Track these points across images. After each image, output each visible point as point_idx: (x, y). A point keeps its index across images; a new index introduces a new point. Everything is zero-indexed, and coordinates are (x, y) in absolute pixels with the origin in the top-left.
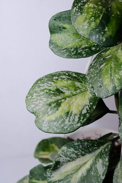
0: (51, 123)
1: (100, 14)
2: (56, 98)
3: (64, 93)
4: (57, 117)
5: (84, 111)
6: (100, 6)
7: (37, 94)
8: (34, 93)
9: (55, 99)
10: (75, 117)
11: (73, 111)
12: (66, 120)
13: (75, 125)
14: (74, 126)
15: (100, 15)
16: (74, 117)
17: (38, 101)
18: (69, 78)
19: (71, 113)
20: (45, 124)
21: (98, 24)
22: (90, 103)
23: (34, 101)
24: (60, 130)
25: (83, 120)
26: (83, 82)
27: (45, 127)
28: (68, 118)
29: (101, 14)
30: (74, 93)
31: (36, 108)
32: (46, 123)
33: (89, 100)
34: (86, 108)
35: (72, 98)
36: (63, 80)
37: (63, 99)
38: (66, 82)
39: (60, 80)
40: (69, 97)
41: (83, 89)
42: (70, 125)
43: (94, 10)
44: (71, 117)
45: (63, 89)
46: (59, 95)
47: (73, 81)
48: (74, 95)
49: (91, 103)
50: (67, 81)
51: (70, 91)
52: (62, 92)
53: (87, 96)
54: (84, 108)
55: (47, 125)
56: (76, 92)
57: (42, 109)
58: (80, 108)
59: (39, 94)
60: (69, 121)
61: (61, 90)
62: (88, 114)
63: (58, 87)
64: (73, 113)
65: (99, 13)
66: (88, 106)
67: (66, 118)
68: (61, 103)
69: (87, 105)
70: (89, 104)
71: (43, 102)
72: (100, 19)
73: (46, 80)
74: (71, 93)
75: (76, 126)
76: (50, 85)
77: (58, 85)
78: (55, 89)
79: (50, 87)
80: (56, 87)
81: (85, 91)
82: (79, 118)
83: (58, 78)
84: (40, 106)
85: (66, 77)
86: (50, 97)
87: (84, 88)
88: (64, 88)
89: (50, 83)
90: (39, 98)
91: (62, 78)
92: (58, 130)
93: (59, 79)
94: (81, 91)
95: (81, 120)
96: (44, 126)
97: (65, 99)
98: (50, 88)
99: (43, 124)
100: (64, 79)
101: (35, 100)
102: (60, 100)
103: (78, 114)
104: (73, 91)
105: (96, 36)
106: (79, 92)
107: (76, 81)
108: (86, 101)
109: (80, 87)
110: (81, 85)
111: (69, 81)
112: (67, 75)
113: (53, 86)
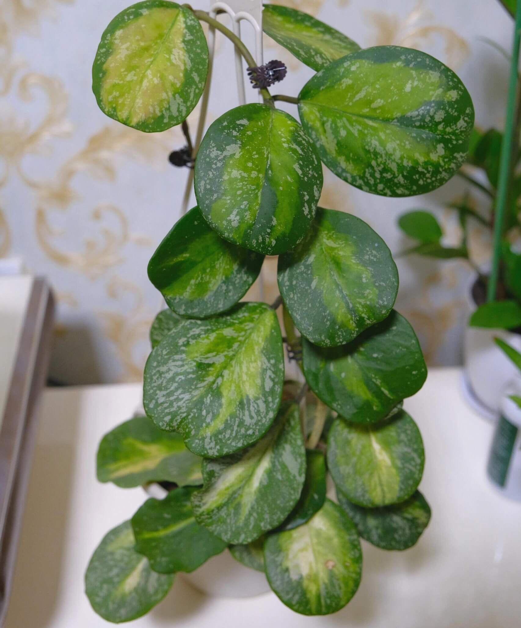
0: (220, 436)
1: (257, 191)
2: (205, 383)
3: (214, 363)
4: (227, 420)
5: (269, 384)
6: (253, 172)
7: (165, 393)
8: (158, 392)
9: (204, 387)
10: (257, 404)
11: (248, 393)
12: (244, 418)
13: (264, 420)
14: (263, 422)
15: (257, 193)
16: (256, 406)
17: (175, 404)
18: (208, 330)
19: (248, 400)
20: (210, 443)
21: (257, 215)
22: (269, 361)
23: (166, 408)
24: (242, 441)
25: (273, 401)
27: (211, 448)
28: (247, 413)
29: (259, 191)
30: (231, 353)
31: (176, 421)
32: (210, 441)
33: (265, 356)
34: (268, 377)
35: (232, 366)
36: (200, 340)
37: (217, 377)
38: (206, 341)
39: (194, 341)
40: (225, 368)
41: (243, 336)
42: (256, 424)
43: (243, 184)
44: (252, 408)
45: (207, 358)
46: (207, 375)
47: (217, 332)
48: (232, 358)
49: (273, 361)
50: (207, 338)
51: (222, 354)
52: (209, 365)
53: (256, 347)
54: (264, 379)
55: (214, 442)
56: (232, 351)
57: (190, 417)
58: (259, 381)
59: (168, 391)
60: (252, 417)
62: (276, 386)
63: (197, 359)
64: (251, 397)
65: (255, 190)
66: (270, 369)
67: (244, 415)
68: (218, 388)
69: (266, 370)
70: (269, 365)
71: (184, 402)
72: (259, 202)
73: (167, 355)
74: (225, 356)
75: (268, 420)
76: (180, 363)
77: (196, 355)
78: (195, 366)
79: (183, 366)
80: (195, 361)
81: (246, 339)
82: (266, 402)
83: (185, 339)
84: (184, 413)
85: (201, 330)
86: (193, 387)
87: (243, 333)
88: (210, 355)
89: (177, 357)
90: (172, 398)
91: (194, 335)
92: (238, 442)
93: (192, 342)
94: (241, 342)
95: (271, 405)
96: (208, 447)
97: (222, 376)
98: (184, 369)
99: (206, 444)
100: (199, 335)
101: (166, 405)
102: (214, 382)
103: (261, 396)
104: (228, 352)
105: (257, 240)
106: (238, 347)
107: (223, 328)
108: (261, 361)
109: (235, 335)
110: (234, 330)
111: (213, 336)
112: (200, 325)
113: (187, 363)
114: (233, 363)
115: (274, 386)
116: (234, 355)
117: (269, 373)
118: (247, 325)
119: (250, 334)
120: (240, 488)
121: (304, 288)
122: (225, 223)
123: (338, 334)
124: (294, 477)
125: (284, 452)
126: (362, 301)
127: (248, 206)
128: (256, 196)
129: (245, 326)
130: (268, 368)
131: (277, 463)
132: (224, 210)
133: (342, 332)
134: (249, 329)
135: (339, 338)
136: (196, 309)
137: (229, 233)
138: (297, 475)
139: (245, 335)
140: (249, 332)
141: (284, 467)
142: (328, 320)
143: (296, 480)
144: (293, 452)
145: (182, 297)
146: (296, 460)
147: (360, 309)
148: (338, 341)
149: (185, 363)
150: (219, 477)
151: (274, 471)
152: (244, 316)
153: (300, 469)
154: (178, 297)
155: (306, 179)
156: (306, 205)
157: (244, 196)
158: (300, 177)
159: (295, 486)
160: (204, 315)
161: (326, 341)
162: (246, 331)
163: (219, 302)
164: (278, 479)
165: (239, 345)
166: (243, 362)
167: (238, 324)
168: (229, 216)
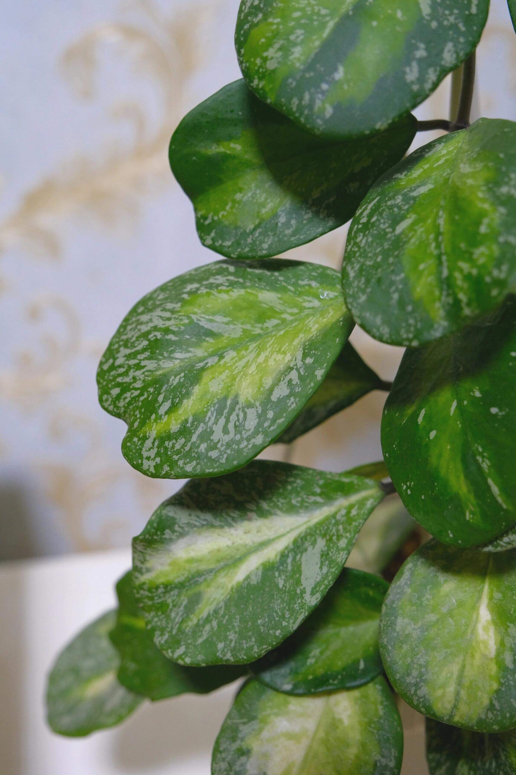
0: (166, 443)
2: (188, 355)
3: (219, 334)
4: (186, 421)
5: (282, 391)
7: (128, 351)
8: (122, 349)
9: (182, 360)
10: (245, 414)
11: (240, 393)
12: (215, 428)
13: (245, 443)
14: (242, 446)
16: (241, 416)
17: (131, 373)
18: (237, 283)
19: (236, 402)
20: (150, 449)
22: (304, 359)
23: (119, 375)
24: (194, 463)
25: (274, 421)
26: (289, 287)
27: (148, 458)
28: (222, 421)
30: (257, 331)
31: (125, 399)
32: (151, 446)
33: (304, 350)
34: (288, 378)
35: (246, 349)
36: (214, 292)
37: (212, 355)
38: (223, 296)
39: (206, 291)
40: (234, 348)
41: (291, 314)
42: (228, 445)
44: (233, 418)
45: (211, 321)
46: (197, 345)
47: (249, 290)
48: (254, 338)
49: (309, 360)
50: (228, 292)
51: (240, 325)
52: (210, 333)
53: (301, 335)
54: (280, 381)
55: (156, 450)
56: (262, 329)
57: (142, 398)
58: (268, 382)
59: (134, 350)
60: (226, 431)
61: (208, 326)
62: (292, 399)
63: (194, 317)
64: (242, 400)
66: (298, 370)
67: (216, 423)
68: (203, 369)
69: (292, 369)
70: (300, 363)
71: (143, 373)
73: (161, 300)
74: (245, 331)
75: (250, 446)
76: (168, 315)
77: (195, 310)
78: (185, 325)
79: (169, 319)
80: (189, 318)
81: (296, 320)
82: (262, 416)
83: (198, 286)
84: (136, 389)
85: (227, 280)
86: (166, 354)
87: (295, 310)
88: (218, 318)
89: (170, 306)
90: (132, 362)
91: (212, 284)
92: (188, 463)
94: (284, 321)
95: (266, 424)
96: (145, 454)
97: (221, 357)
98: (168, 323)
99: (144, 449)
100: (218, 286)
101: (122, 370)
102: (201, 360)
103: (258, 404)
104: (253, 326)
105: (301, 99)
106: (274, 327)
107: (262, 289)
108: (293, 356)
109: (278, 307)
110: (280, 299)
111: (237, 293)
112: (230, 274)
113: (177, 316)
114: (253, 346)
115: (288, 397)
116: (260, 335)
117: (294, 375)
118: (310, 301)
119: (308, 316)
120: (211, 571)
121: (384, 230)
122: (258, 61)
123: (406, 321)
124: (303, 592)
125: (310, 548)
126: (464, 266)
127: (302, 37)
128: (323, 25)
129: (305, 301)
130: (295, 367)
131: (289, 560)
132: (263, 40)
133: (416, 321)
134: (309, 308)
135: (408, 331)
136: (229, 241)
137: (260, 79)
138: (308, 590)
139: (296, 314)
140: (307, 312)
141: (297, 569)
142: (397, 290)
143: (303, 598)
144: (325, 555)
145: (216, 218)
146: (321, 568)
147: (459, 282)
148: (405, 336)
149: (174, 316)
150: (182, 535)
151: (278, 569)
152: (310, 286)
153: (318, 584)
154: (210, 216)
155: (434, 24)
156: (414, 64)
157: (303, 21)
158: (422, 18)
159: (296, 607)
160: (236, 253)
161: (381, 329)
162: (302, 309)
163: (266, 240)
164: (277, 585)
165: (277, 325)
166: (267, 349)
167: (295, 293)
168: (267, 50)
